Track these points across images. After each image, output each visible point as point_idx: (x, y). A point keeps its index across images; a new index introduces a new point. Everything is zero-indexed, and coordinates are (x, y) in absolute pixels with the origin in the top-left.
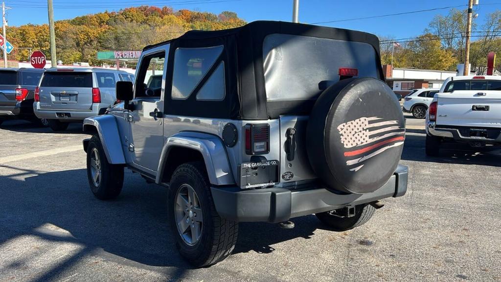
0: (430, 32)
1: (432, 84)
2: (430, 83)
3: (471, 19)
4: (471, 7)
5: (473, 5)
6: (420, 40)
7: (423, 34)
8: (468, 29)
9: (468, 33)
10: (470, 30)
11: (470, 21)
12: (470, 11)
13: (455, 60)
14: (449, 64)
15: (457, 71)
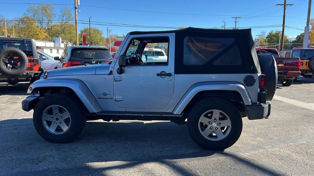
0: (27, 16)
1: (43, 49)
2: (42, 49)
3: (77, 13)
4: (76, 6)
5: (77, 5)
6: (22, 21)
7: (23, 17)
8: (76, 18)
9: (76, 20)
10: (77, 19)
11: (77, 14)
12: (76, 8)
13: (46, 34)
14: (43, 37)
15: (54, 41)
